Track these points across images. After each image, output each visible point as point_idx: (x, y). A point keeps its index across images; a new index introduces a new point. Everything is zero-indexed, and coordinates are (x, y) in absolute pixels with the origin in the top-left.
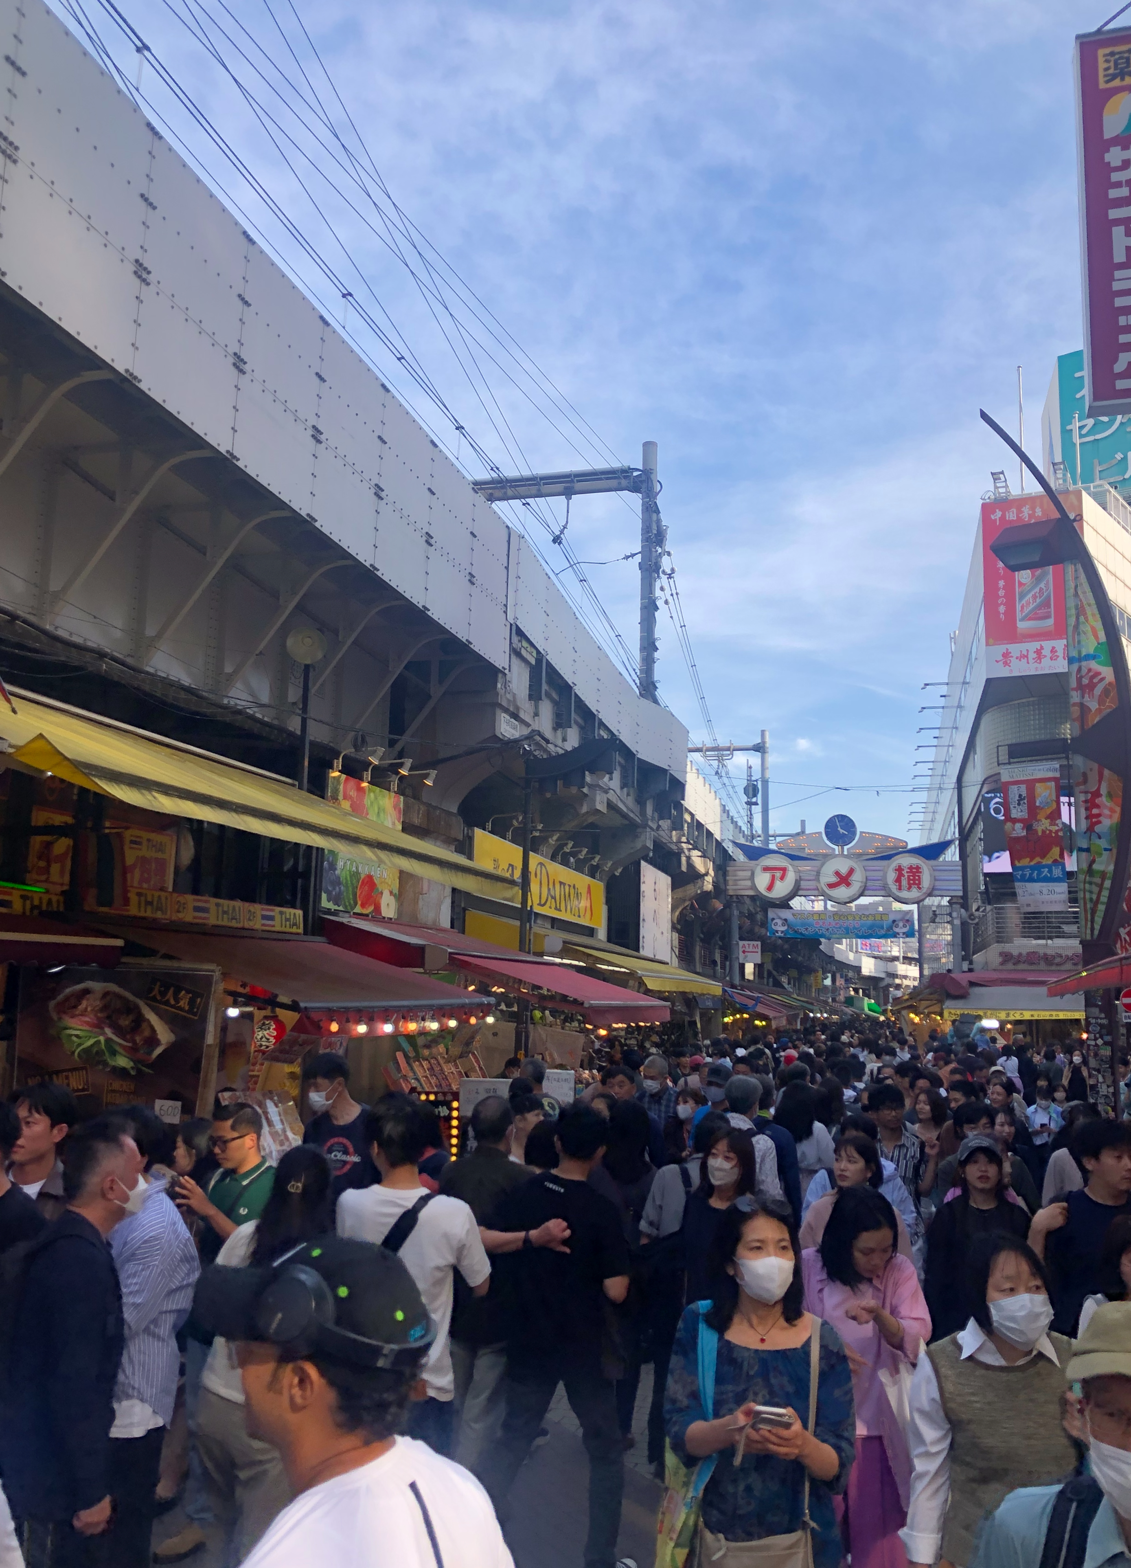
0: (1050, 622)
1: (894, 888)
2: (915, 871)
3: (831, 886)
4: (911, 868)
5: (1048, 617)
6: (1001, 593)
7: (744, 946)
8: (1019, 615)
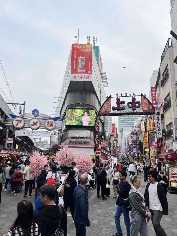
0: (85, 70)
1: (46, 126)
2: (52, 123)
3: (32, 125)
4: (51, 122)
5: (84, 69)
6: (75, 63)
7: (9, 139)
8: (78, 68)
